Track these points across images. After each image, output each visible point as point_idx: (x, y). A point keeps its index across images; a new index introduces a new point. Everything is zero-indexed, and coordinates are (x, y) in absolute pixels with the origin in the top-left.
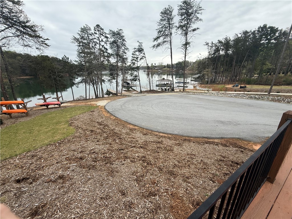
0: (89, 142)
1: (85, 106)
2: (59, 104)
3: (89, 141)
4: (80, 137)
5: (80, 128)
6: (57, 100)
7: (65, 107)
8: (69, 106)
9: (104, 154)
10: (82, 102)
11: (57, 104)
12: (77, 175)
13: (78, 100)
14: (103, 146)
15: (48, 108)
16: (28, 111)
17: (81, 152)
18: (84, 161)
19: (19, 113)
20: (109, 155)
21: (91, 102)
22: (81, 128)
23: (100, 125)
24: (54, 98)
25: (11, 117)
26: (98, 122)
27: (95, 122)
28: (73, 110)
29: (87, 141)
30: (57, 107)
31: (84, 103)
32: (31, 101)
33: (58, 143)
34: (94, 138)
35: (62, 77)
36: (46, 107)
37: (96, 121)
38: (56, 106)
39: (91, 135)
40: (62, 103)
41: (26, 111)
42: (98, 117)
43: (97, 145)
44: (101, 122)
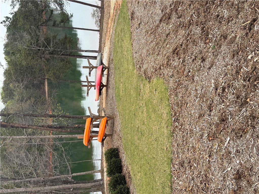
0: (196, 78)
1: (116, 24)
2: (103, 68)
3: (193, 76)
4: (179, 84)
5: (160, 68)
6: (94, 69)
7: (110, 61)
8: (110, 52)
9: (237, 73)
10: (108, 23)
11: (103, 71)
12: (249, 155)
13: (100, 22)
14: (220, 57)
15: (107, 86)
16: (105, 115)
17: (210, 108)
18: (230, 120)
19: (106, 127)
20: (247, 67)
21: (109, 6)
22: (162, 68)
23: (170, 18)
24: (90, 73)
25: (111, 135)
26: (161, 21)
27: (158, 26)
28: (119, 50)
29: (193, 79)
30: (108, 72)
31: (110, 20)
32: (89, 108)
33: (174, 121)
34: (193, 61)
35: (48, 41)
36: (104, 88)
37: (158, 22)
38: (105, 72)
39: (184, 61)
40: (102, 63)
41: (104, 118)
42: (149, 11)
43: (210, 68)
44: (162, 11)
